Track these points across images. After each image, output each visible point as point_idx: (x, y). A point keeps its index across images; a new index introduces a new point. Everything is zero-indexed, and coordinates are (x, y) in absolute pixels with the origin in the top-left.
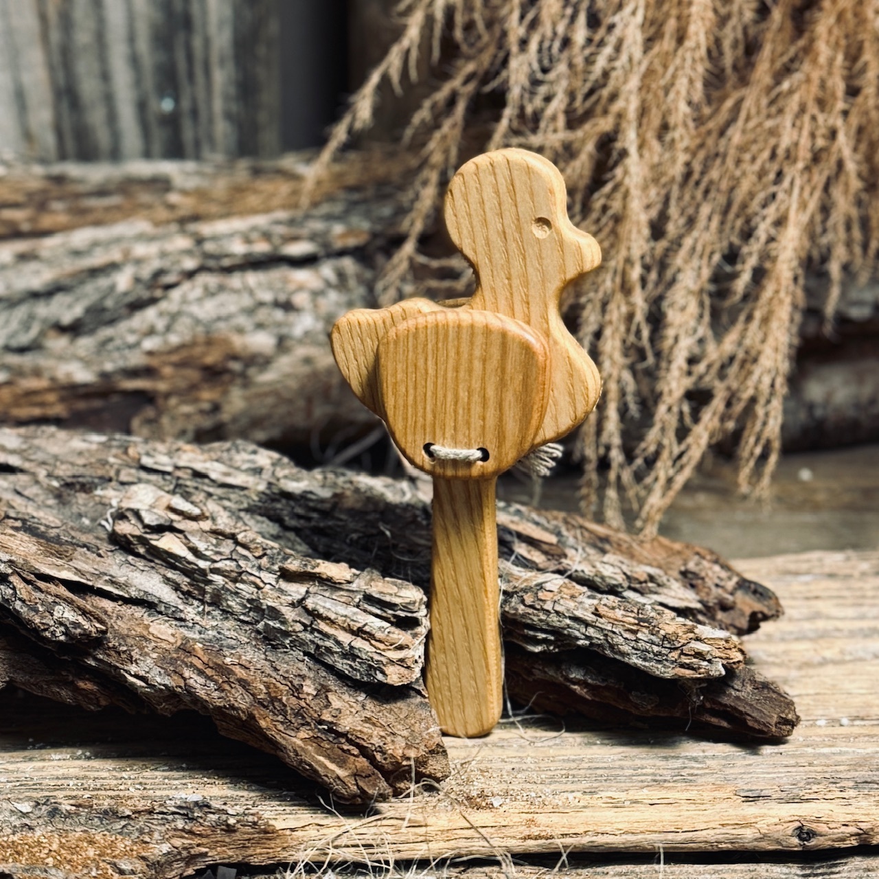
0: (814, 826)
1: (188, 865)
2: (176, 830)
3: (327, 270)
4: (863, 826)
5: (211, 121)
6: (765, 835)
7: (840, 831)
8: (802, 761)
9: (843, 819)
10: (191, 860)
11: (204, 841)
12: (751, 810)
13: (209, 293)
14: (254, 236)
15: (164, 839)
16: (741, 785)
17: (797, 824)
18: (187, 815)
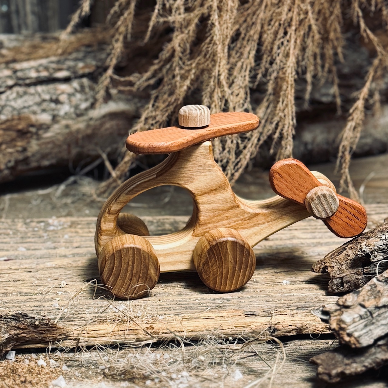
0: (276, 326)
2: (11, 326)
3: (75, 84)
4: (298, 326)
5: (25, 15)
6: (254, 331)
7: (288, 328)
8: (276, 299)
9: (289, 323)
10: (18, 339)
11: (24, 331)
12: (249, 320)
13: (19, 96)
14: (41, 69)
15: (6, 332)
16: (246, 309)
17: (269, 326)
18: (17, 319)
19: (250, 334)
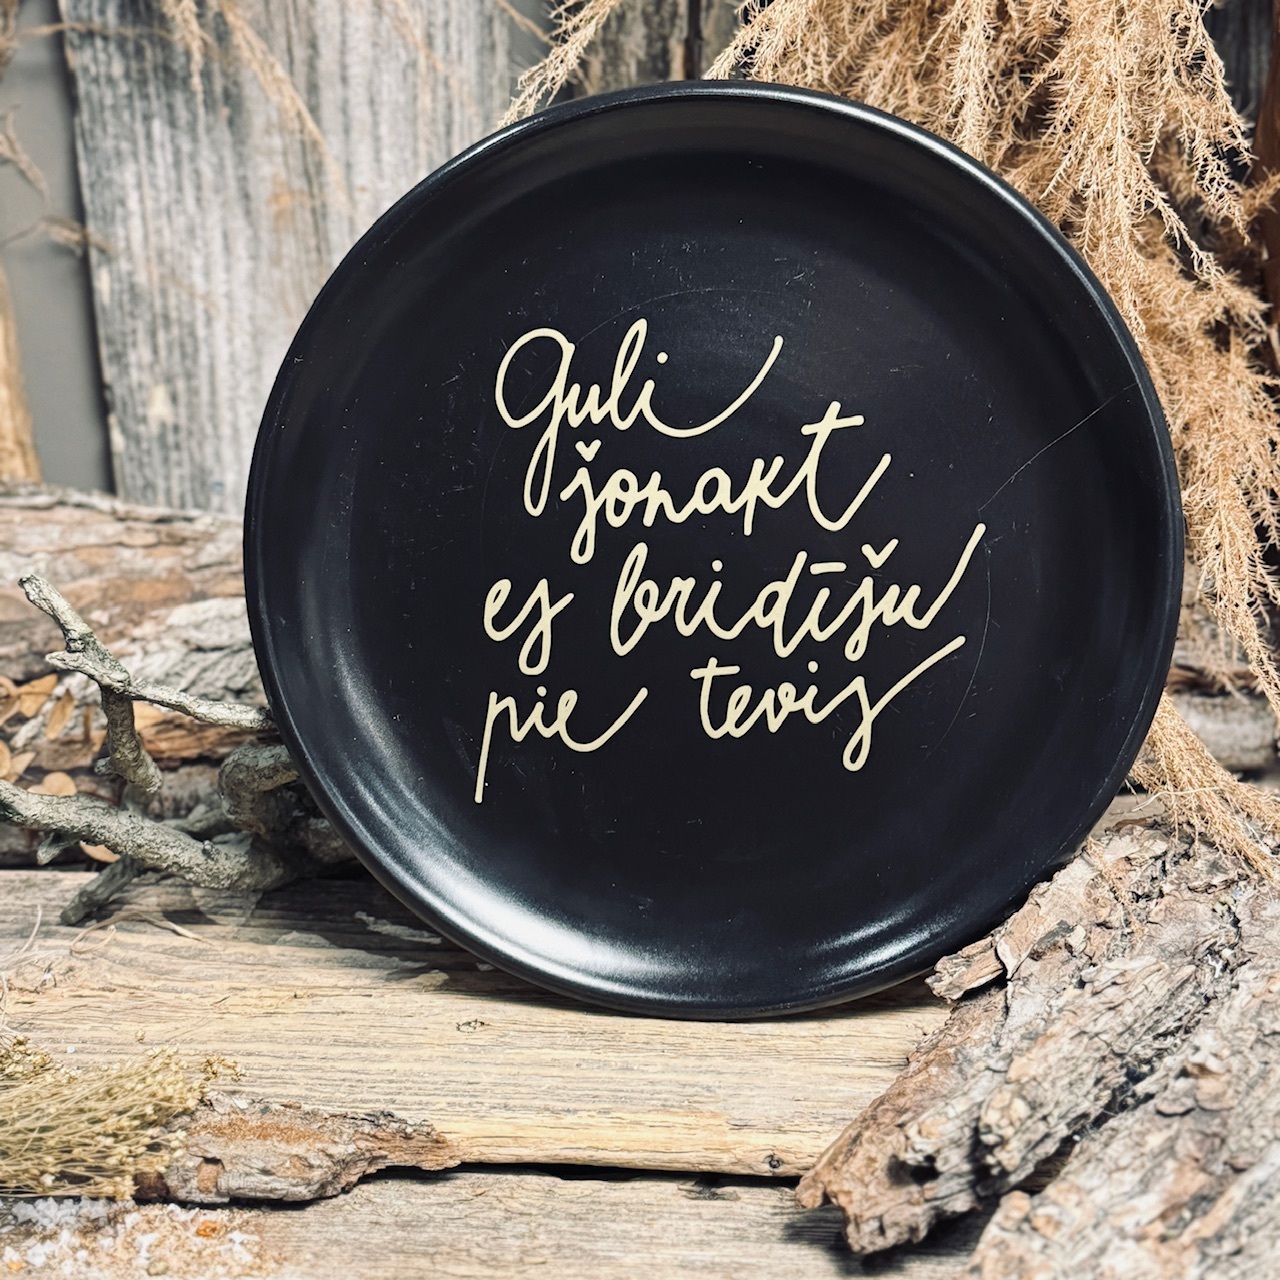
0: (784, 1156)
1: (370, 1164)
2: (362, 1133)
9: (809, 1150)
10: (373, 1160)
15: (352, 1141)
17: (771, 1153)
18: (373, 1121)
19: (731, 1167)
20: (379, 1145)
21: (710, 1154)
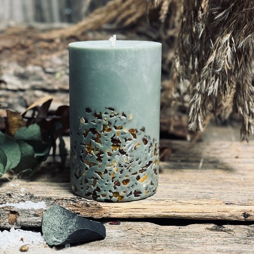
0: (249, 213)
6: (232, 215)
12: (228, 207)
16: (226, 200)
18: (74, 201)
19: (229, 218)
20: (77, 208)
21: (221, 213)
